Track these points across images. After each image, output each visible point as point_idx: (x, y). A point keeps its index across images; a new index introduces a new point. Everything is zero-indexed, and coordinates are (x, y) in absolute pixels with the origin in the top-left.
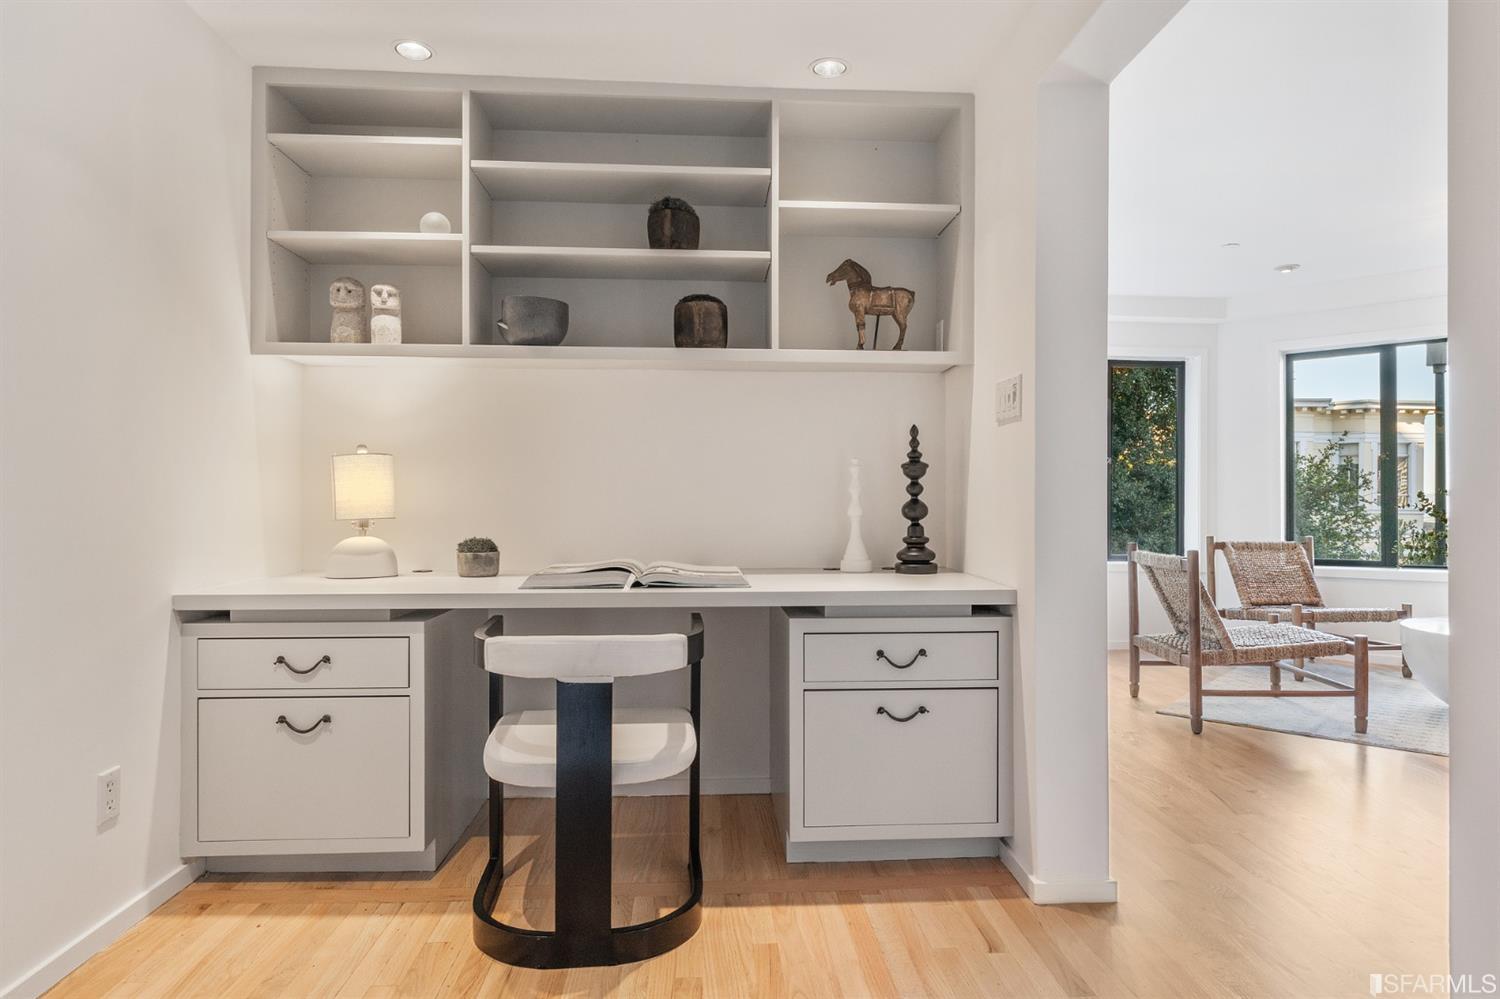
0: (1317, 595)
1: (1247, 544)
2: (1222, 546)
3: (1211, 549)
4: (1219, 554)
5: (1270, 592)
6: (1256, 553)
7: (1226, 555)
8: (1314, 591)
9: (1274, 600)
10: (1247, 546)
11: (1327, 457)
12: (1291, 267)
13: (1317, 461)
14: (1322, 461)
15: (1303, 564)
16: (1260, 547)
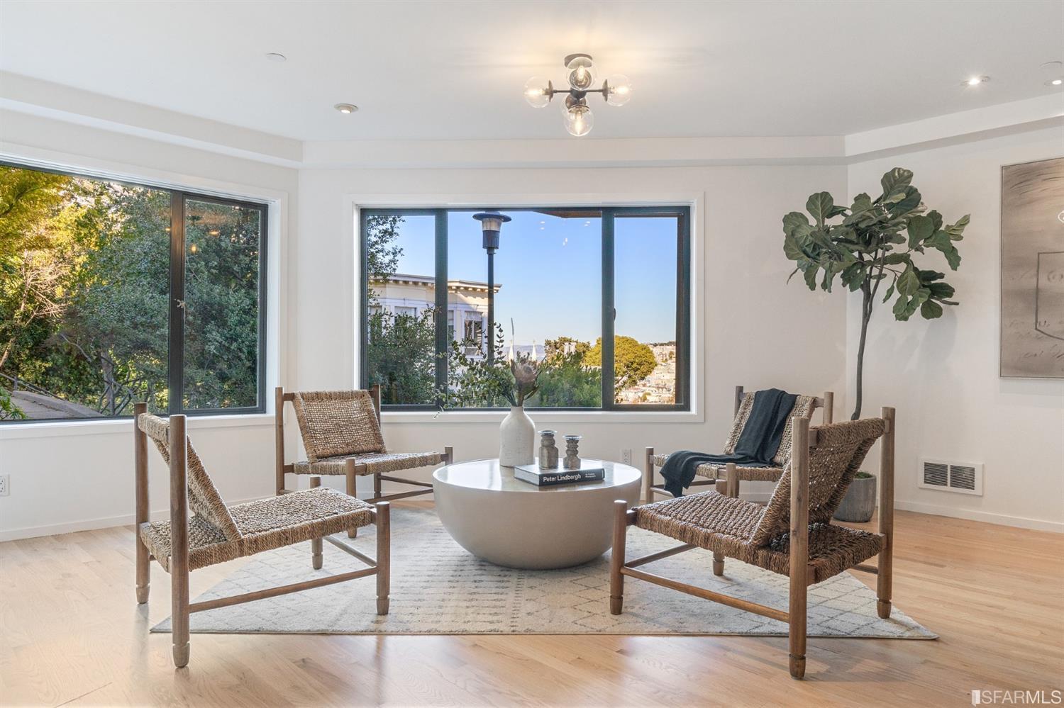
0: (381, 442)
1: (317, 394)
2: (291, 397)
3: (281, 400)
4: (288, 405)
5: (337, 443)
6: (326, 402)
7: (295, 406)
8: (379, 439)
9: (340, 450)
10: (318, 396)
11: (426, 318)
12: (351, 108)
13: (419, 320)
14: (423, 321)
15: (369, 412)
16: (330, 396)
